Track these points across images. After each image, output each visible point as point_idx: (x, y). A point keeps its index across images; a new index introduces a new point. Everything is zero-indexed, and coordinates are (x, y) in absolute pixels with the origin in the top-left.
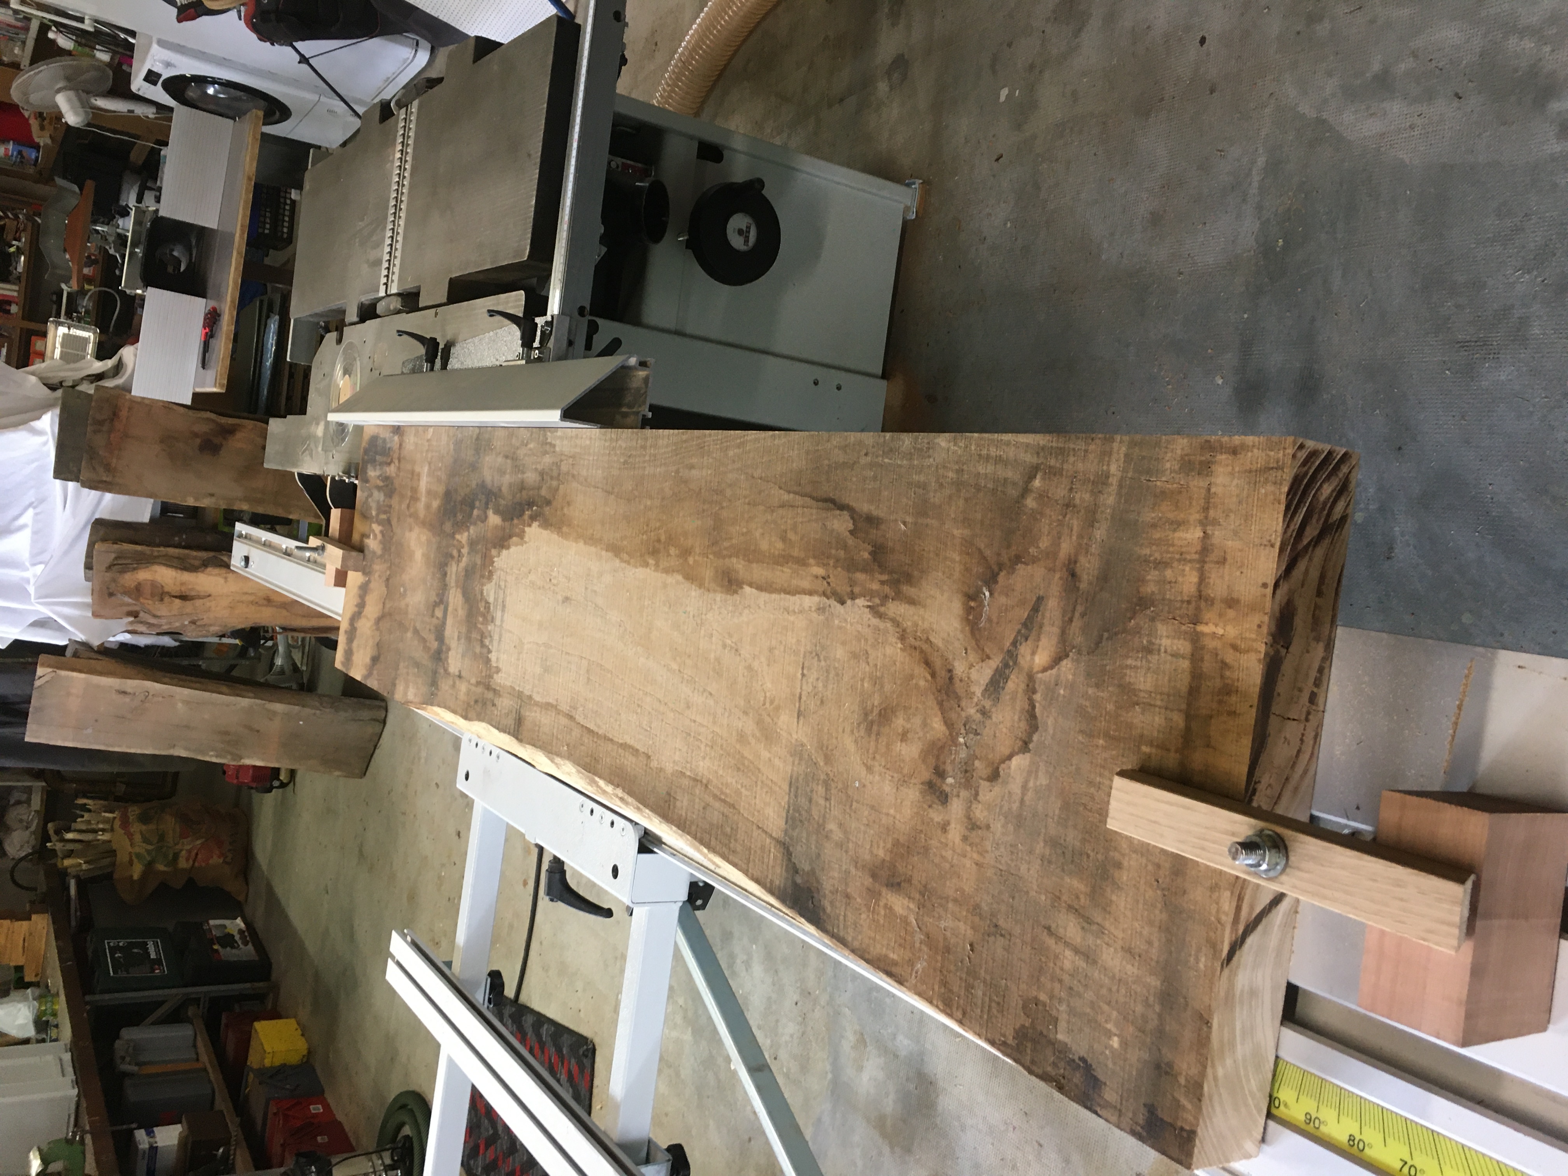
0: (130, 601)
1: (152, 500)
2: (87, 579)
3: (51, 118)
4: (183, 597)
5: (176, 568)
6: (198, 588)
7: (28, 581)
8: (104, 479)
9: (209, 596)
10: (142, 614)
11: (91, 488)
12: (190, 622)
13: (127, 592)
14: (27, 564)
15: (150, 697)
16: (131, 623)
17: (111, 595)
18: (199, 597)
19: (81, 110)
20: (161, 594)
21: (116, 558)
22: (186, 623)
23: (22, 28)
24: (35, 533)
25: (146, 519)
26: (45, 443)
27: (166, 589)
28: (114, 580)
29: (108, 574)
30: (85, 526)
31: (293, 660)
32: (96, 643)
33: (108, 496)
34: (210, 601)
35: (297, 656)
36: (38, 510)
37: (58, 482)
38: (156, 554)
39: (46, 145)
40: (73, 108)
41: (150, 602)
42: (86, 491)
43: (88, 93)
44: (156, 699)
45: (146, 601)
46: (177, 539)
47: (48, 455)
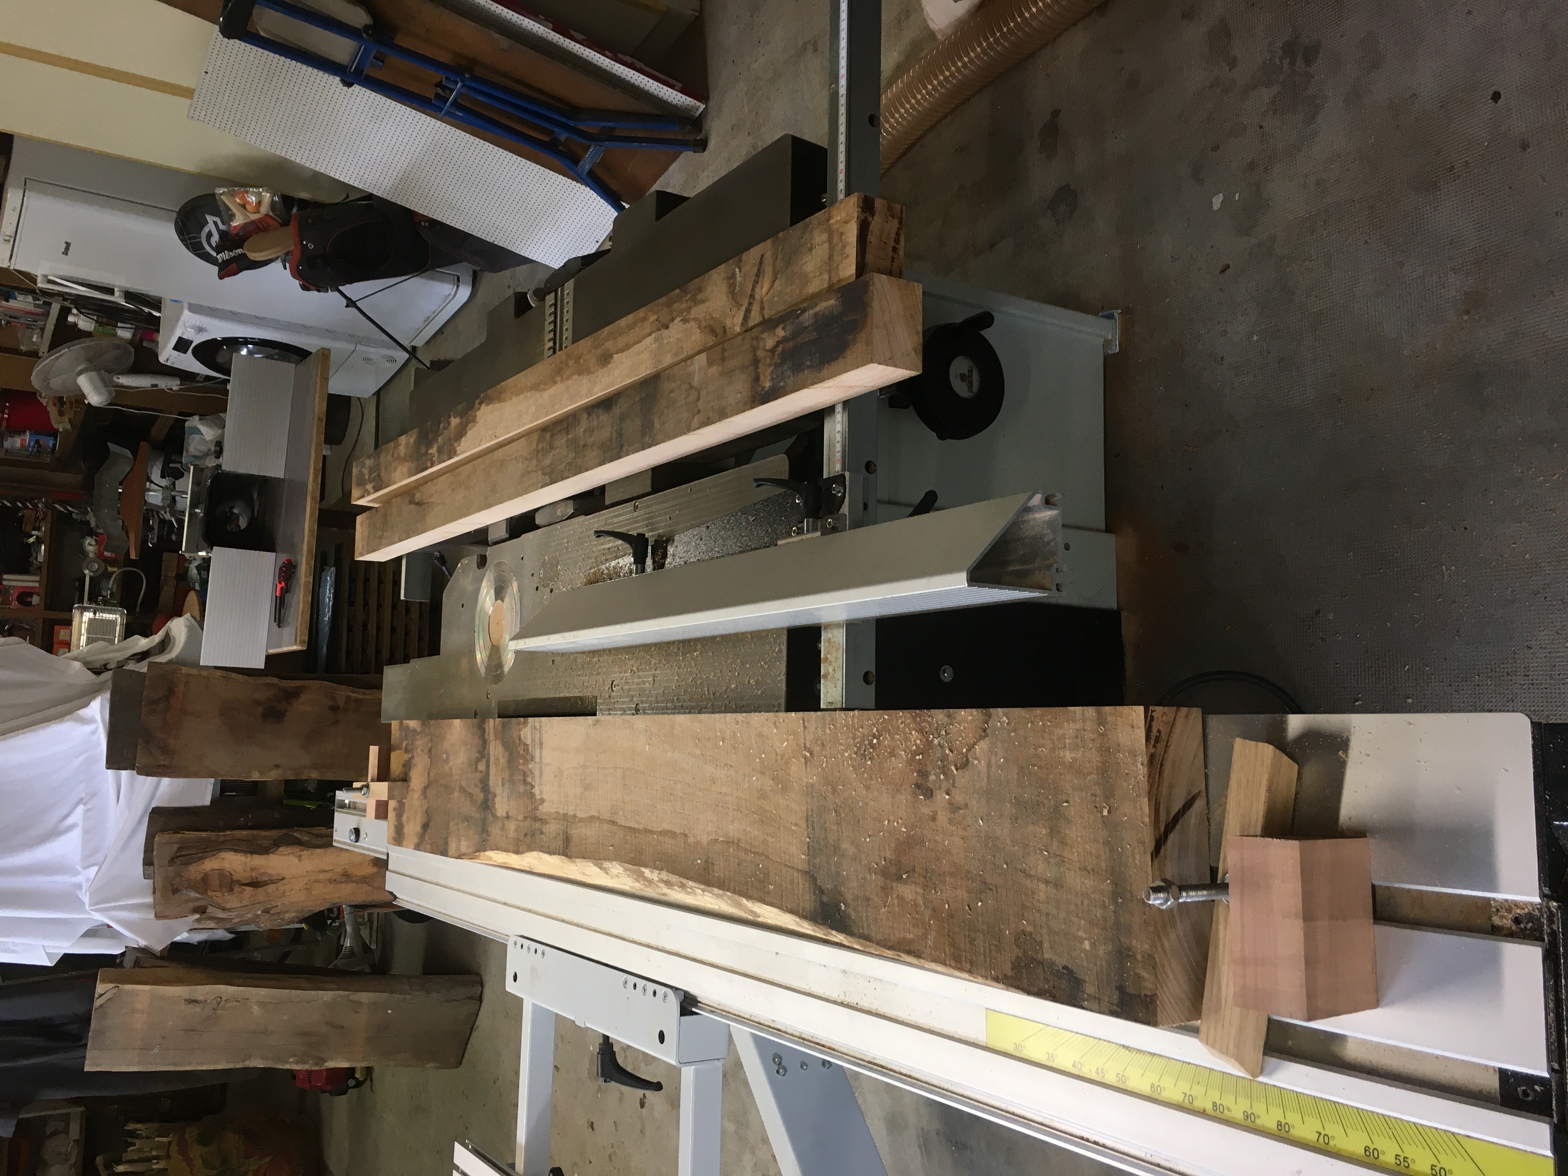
0: (197, 895)
1: (212, 780)
2: (146, 876)
3: (71, 403)
4: (255, 884)
5: (245, 852)
6: (270, 872)
7: (79, 887)
8: (163, 763)
9: (283, 879)
10: (210, 909)
11: (147, 775)
12: (263, 912)
13: (193, 886)
14: (79, 868)
15: (223, 1003)
16: (197, 920)
17: (175, 891)
18: (272, 882)
19: (103, 390)
20: (229, 883)
21: (179, 849)
22: (259, 912)
23: (43, 314)
24: (86, 832)
25: (207, 801)
26: (94, 732)
27: (235, 878)
28: (179, 875)
29: (171, 868)
30: (142, 817)
31: (362, 938)
32: (158, 946)
33: (166, 781)
34: (284, 885)
35: (365, 933)
36: (89, 807)
37: (109, 771)
38: (221, 839)
39: (66, 430)
40: (96, 388)
41: (218, 894)
42: (142, 778)
43: (110, 371)
44: (228, 1005)
45: (215, 893)
46: (242, 819)
47: (99, 745)
